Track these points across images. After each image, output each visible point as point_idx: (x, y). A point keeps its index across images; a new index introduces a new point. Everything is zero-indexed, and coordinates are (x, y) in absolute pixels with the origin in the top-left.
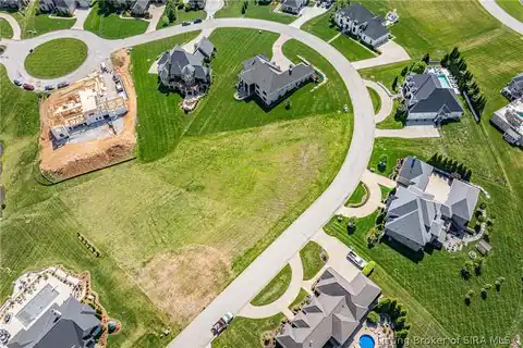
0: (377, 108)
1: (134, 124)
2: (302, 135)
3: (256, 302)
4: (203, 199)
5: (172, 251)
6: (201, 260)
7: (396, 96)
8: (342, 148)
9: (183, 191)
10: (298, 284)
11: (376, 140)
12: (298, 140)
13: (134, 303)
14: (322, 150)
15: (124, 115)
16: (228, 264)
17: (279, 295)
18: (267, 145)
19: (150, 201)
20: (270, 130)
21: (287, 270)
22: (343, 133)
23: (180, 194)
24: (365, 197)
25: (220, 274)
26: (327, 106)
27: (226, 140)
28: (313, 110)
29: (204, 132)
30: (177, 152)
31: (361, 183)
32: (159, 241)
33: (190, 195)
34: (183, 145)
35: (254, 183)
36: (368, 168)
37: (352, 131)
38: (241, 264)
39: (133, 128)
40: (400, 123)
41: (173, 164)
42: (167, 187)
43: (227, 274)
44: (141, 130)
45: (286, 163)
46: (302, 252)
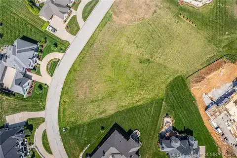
0: (45, 136)
1: (198, 102)
2: (90, 106)
4: (138, 54)
5: (144, 19)
6: (127, 16)
7: (32, 146)
8: (64, 99)
9: (151, 59)
10: (78, 13)
11: (44, 108)
12: (92, 102)
14: (76, 95)
15: (207, 108)
18: (111, 95)
19: (167, 51)
20: (110, 108)
21: (85, 18)
22: (65, 109)
23: (152, 57)
24: (49, 67)
25: (116, 11)
26: (76, 131)
27: (137, 98)
28: (86, 128)
29: (152, 103)
30: (163, 86)
31: (52, 76)
32: (153, 25)
33: (146, 57)
34: (161, 92)
35: (112, 67)
36: (48, 86)
37: (59, 113)
38: (107, 18)
39: (197, 98)
40: (29, 123)
41: (163, 78)
42: (161, 61)
43: (113, 11)
44: (192, 99)
45: (96, 83)
46: (79, 29)
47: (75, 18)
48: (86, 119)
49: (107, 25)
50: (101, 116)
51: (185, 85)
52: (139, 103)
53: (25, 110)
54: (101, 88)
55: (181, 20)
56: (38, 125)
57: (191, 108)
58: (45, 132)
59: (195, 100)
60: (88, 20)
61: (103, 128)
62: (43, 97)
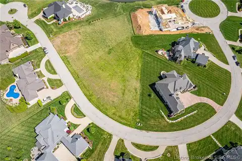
0: (138, 146)
2: (126, 97)
3: (48, 61)
4: (103, 53)
5: (80, 40)
8: (110, 114)
9: (110, 48)
10: (48, 75)
11: (111, 135)
12: (123, 94)
14: (111, 103)
15: (161, 30)
16: (67, 55)
17: (47, 68)
18: (124, 80)
19: (110, 38)
20: (135, 84)
21: (55, 73)
22: (120, 117)
23: (109, 46)
24: (75, 114)
25: (63, 52)
26: (144, 115)
27: (135, 66)
28: (144, 107)
29: (143, 58)
31: (85, 116)
33: (107, 50)
34: (137, 51)
35: (103, 70)
36: (92, 123)
37: (120, 123)
38: (65, 58)
39: (151, 33)
40: (119, 154)
41: (128, 46)
43: (63, 54)
44: (150, 36)
45: (109, 85)
46: (60, 80)
47: (50, 80)
49: (70, 61)
50: (138, 93)
51: (139, 37)
52: (140, 65)
53: (104, 154)
54: (116, 84)
55: (94, 24)
56: (124, 147)
58: (133, 144)
59: (153, 35)
60: (57, 71)
61: (150, 95)
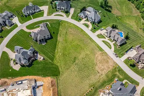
0: (61, 16)
3: (111, 48)
4: (79, 58)
5: (96, 65)
6: (99, 58)
7: (60, 11)
11: (72, 18)
12: (66, 33)
13: (110, 75)
14: (72, 28)
16: (101, 52)
17: (109, 43)
18: (66, 41)
20: (60, 39)
22: (68, 24)
23: (75, 64)
27: (59, 50)
28: (57, 27)
29: (54, 56)
30: (58, 64)
31: (83, 24)
32: (92, 69)
33: (77, 61)
34: (56, 62)
35: (78, 44)
36: (79, 22)
37: (68, 22)
38: (101, 50)
40: (68, 13)
42: (72, 68)
44: (45, 75)
45: (73, 36)
46: (99, 38)
47: (105, 38)
48: (60, 29)
49: (97, 48)
50: (59, 34)
52: (56, 50)
53: (73, 14)
57: (40, 72)
58: (63, 16)
59: (43, 77)
60: (102, 42)
62: (76, 19)
